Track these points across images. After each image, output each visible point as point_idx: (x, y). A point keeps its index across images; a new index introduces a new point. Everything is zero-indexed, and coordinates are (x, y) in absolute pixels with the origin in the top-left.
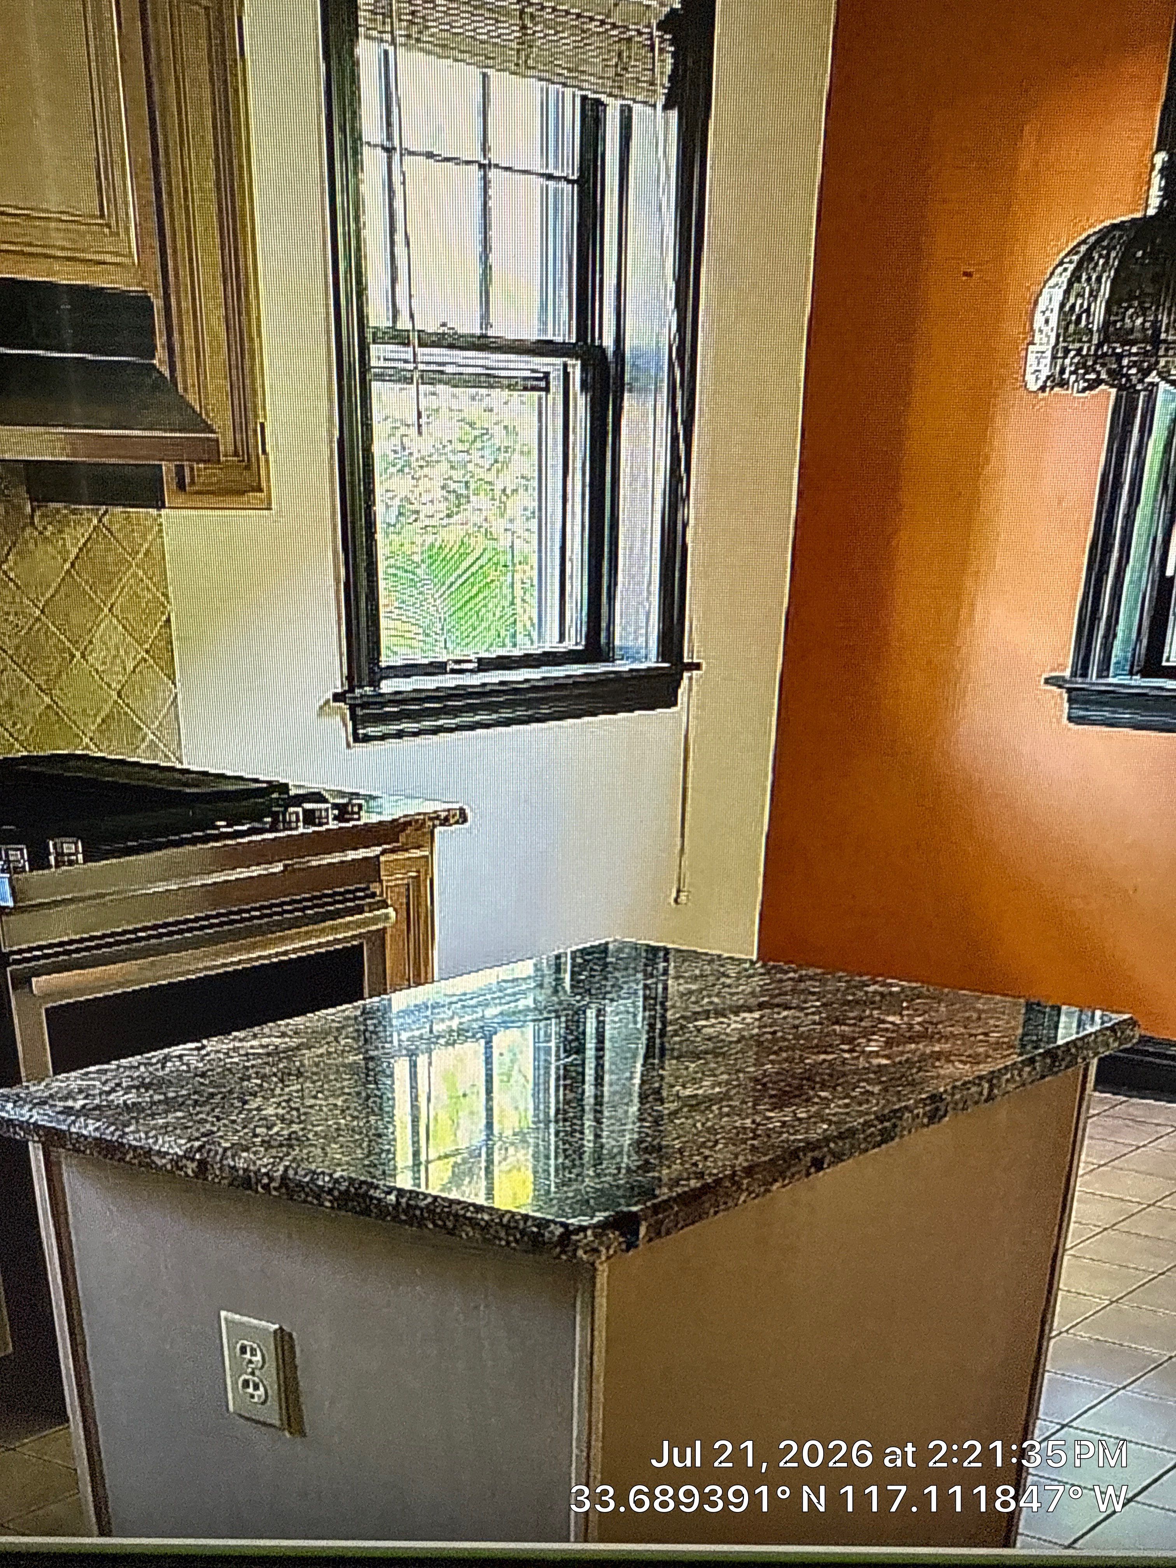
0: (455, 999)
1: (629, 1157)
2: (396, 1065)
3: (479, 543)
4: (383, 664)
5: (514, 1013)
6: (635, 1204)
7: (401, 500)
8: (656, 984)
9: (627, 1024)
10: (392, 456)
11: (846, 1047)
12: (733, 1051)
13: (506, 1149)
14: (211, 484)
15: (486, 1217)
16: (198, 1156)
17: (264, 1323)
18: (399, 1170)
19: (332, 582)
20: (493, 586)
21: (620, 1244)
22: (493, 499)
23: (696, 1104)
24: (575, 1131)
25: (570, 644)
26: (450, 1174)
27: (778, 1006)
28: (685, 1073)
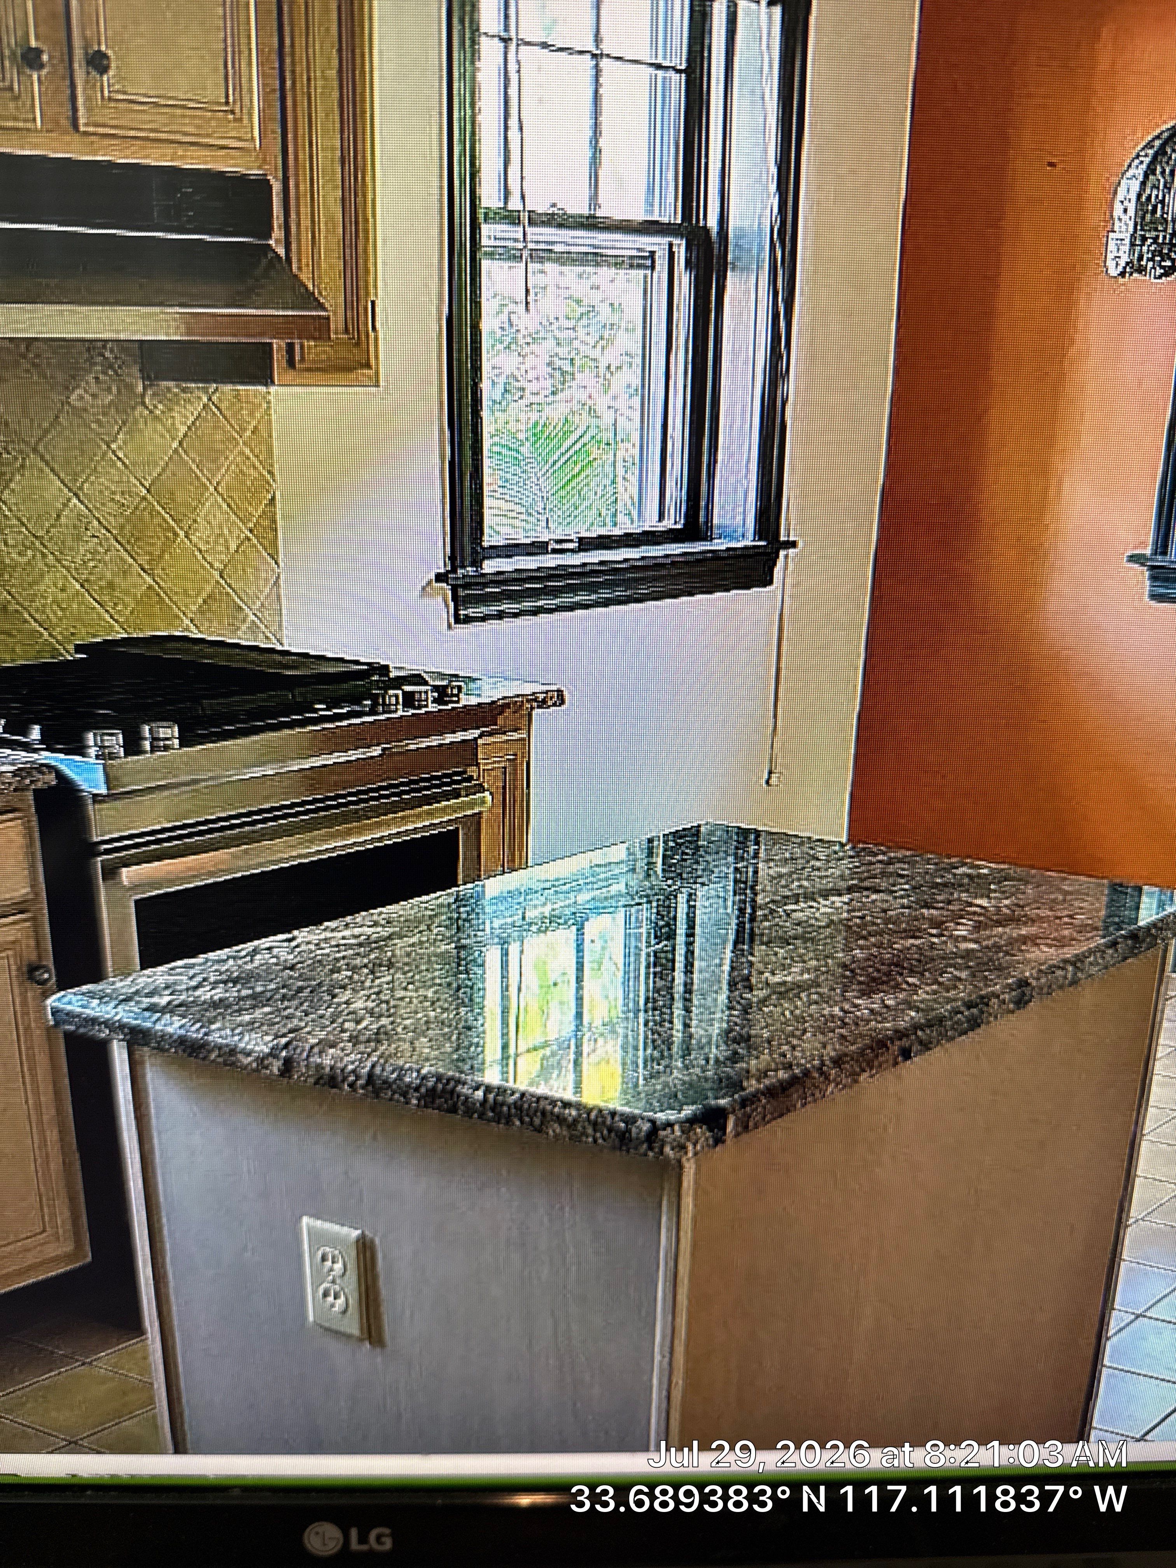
0: (548, 885)
1: (717, 1047)
2: (488, 954)
3: (583, 420)
4: (485, 544)
5: (606, 898)
6: (723, 1097)
7: (507, 377)
8: (747, 867)
9: (718, 909)
10: (499, 332)
11: (934, 931)
12: (822, 936)
13: (596, 1040)
14: (323, 361)
15: (574, 1113)
16: (284, 1054)
17: (345, 1230)
18: (487, 1065)
19: (437, 460)
20: (595, 464)
21: (707, 1139)
22: (598, 376)
23: (785, 992)
24: (664, 1021)
25: (668, 524)
26: (538, 1066)
27: (867, 889)
28: (774, 959)
